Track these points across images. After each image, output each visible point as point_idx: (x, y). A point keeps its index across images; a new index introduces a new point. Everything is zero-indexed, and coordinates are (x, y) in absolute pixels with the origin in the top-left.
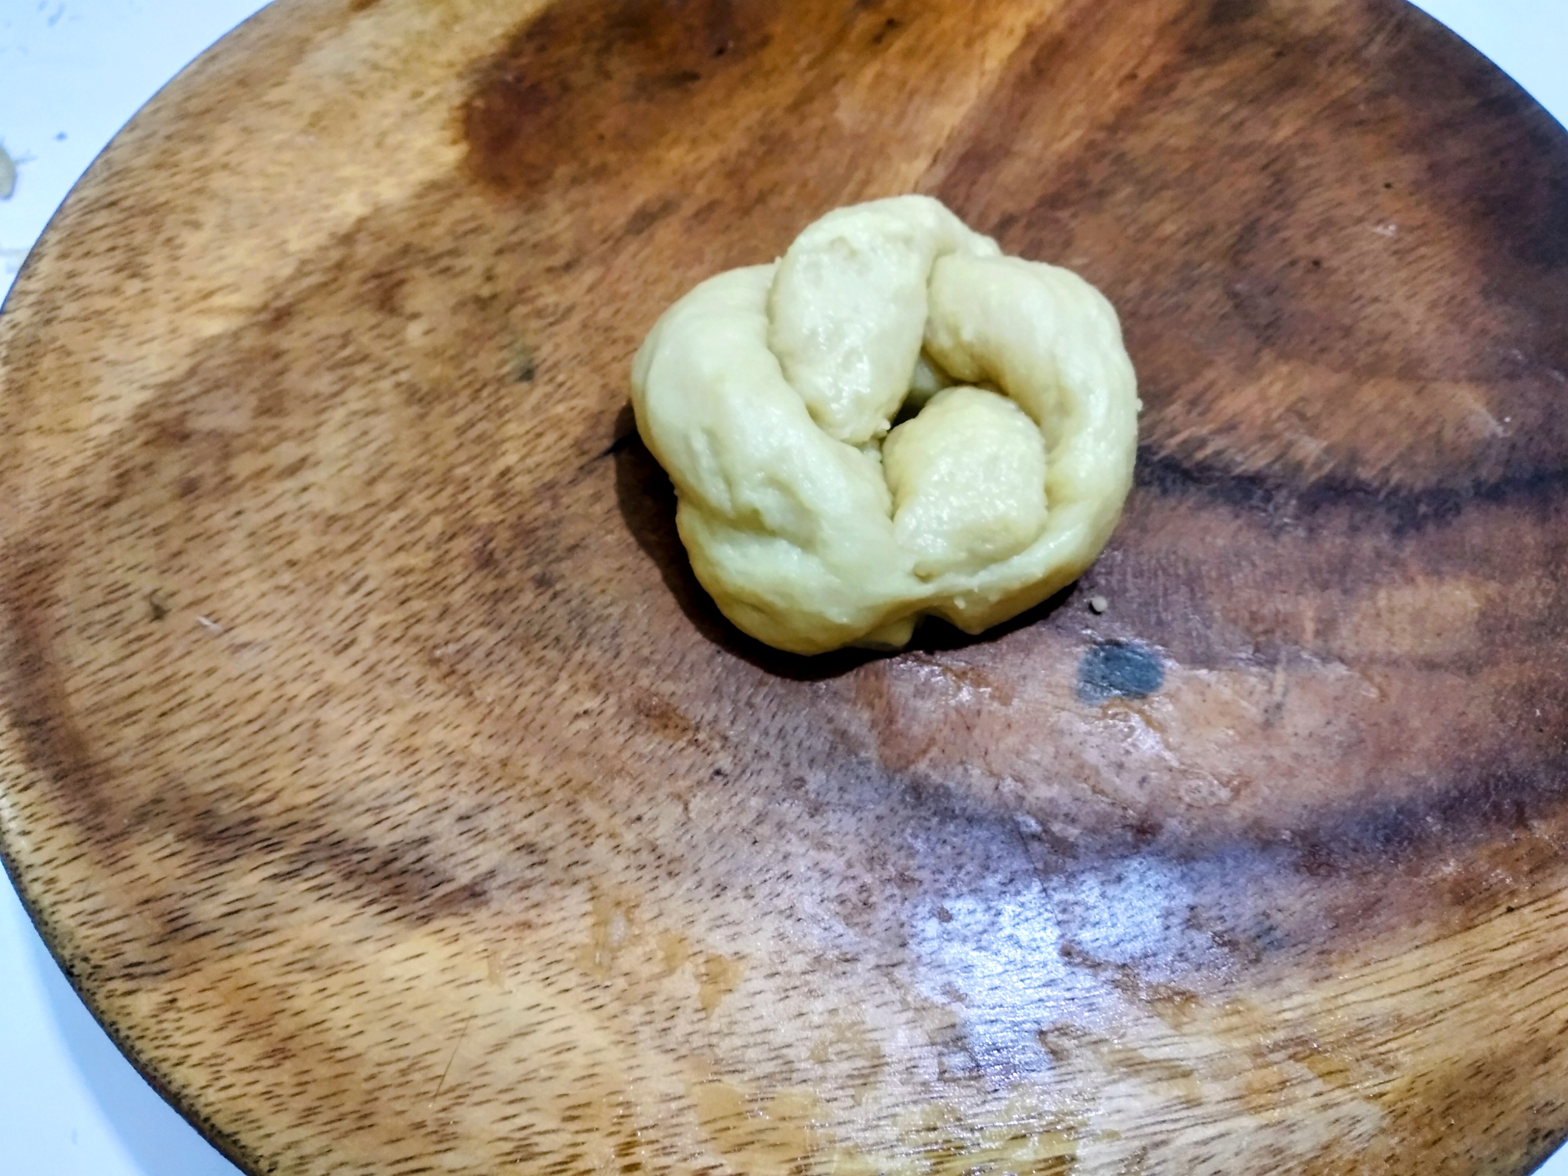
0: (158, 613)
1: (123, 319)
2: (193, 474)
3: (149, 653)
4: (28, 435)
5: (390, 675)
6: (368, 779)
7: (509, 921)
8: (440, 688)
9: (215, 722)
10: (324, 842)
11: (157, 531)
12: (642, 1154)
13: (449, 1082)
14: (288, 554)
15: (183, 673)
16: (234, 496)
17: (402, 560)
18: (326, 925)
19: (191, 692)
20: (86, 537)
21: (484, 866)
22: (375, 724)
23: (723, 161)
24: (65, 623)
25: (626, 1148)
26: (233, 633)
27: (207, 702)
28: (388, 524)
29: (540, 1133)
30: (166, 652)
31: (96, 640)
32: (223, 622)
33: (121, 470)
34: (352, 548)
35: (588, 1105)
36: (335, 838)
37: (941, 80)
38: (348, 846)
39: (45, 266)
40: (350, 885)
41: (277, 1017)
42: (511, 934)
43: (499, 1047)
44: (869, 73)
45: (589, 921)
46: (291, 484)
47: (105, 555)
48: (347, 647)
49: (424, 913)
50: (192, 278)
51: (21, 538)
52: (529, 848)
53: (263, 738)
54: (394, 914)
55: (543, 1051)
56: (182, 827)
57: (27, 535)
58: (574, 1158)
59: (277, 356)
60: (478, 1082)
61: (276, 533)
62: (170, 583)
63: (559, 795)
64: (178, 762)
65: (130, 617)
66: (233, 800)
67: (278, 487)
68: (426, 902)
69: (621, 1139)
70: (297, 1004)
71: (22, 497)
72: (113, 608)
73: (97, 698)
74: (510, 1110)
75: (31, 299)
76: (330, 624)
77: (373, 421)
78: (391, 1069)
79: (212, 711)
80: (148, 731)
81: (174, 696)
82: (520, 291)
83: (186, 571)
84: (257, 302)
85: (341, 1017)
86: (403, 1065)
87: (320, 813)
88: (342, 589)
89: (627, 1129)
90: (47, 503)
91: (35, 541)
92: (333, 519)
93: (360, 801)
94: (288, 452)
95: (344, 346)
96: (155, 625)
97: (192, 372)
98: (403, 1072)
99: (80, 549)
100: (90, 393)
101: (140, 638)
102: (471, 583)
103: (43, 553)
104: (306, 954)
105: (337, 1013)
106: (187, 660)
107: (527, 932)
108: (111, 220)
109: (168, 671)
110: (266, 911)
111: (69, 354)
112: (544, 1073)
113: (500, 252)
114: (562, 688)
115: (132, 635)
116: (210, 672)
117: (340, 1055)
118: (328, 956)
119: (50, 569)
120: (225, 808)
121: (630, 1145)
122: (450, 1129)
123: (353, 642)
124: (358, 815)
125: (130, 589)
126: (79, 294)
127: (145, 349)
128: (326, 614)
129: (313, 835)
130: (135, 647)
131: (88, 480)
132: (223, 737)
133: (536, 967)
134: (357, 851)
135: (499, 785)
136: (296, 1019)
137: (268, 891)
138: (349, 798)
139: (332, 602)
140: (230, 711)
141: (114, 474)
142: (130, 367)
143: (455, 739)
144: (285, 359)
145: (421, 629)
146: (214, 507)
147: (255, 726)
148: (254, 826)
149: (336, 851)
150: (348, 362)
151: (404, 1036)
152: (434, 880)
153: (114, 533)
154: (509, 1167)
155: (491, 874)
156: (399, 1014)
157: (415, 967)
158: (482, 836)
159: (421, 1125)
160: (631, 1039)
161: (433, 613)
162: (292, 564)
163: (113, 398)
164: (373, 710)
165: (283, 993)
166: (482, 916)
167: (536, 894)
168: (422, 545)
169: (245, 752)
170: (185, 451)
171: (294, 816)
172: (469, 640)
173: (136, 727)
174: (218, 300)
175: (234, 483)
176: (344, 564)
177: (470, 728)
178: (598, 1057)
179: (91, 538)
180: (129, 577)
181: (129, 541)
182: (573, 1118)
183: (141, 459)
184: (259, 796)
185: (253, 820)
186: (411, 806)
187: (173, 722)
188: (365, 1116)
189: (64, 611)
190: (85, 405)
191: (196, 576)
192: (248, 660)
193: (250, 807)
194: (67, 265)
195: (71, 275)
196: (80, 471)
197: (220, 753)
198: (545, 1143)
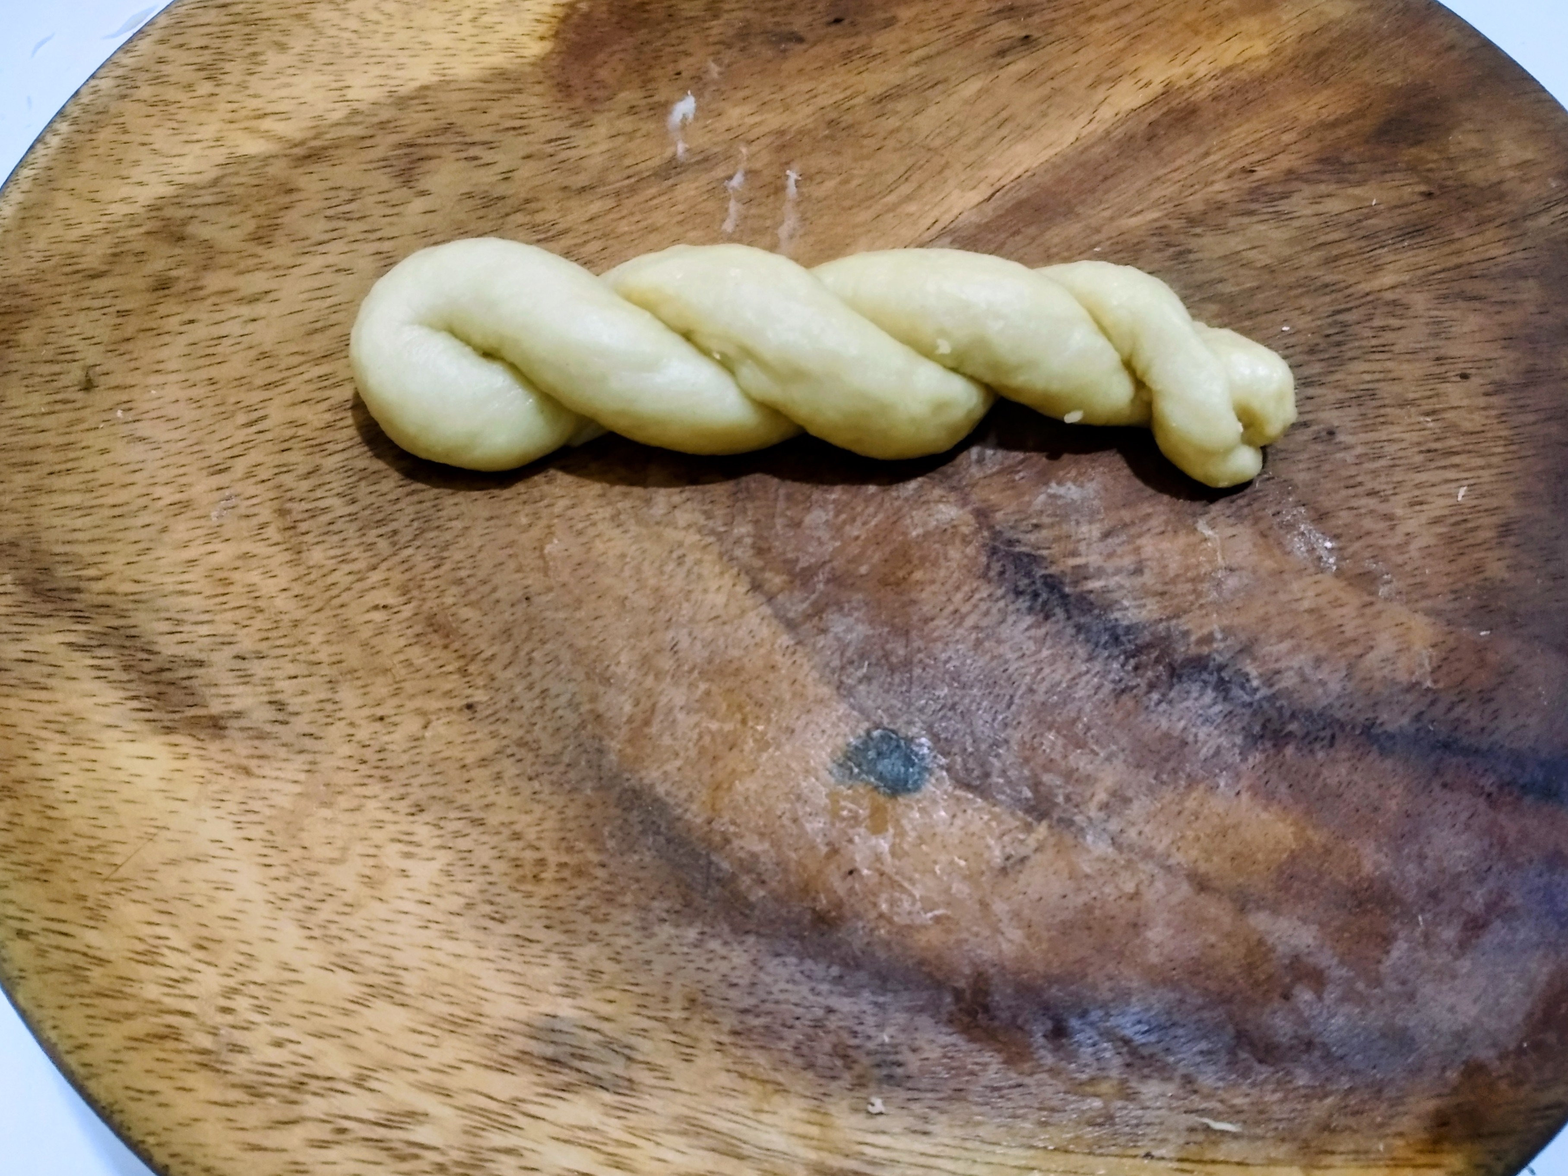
0: (88, 386)
1: (183, 115)
2: (174, 273)
3: (65, 417)
4: (60, 193)
5: (242, 511)
6: (182, 593)
7: (232, 760)
8: (277, 537)
9: (88, 495)
10: (122, 631)
11: (121, 313)
12: (241, 1003)
13: (122, 873)
14: (213, 372)
15: (84, 444)
16: (195, 305)
17: (303, 413)
18: (90, 701)
19: (82, 463)
20: (64, 298)
21: (237, 705)
22: (210, 548)
23: (781, 133)
24: (14, 367)
25: (231, 992)
26: (137, 425)
27: (90, 476)
28: (306, 377)
29: (169, 948)
30: (80, 421)
31: (30, 389)
32: (132, 413)
33: (118, 250)
34: (268, 386)
35: (220, 941)
36: (133, 632)
37: (1044, 115)
38: (138, 643)
39: (144, 46)
40: (125, 677)
41: (20, 761)
42: (229, 773)
43: (173, 862)
44: (973, 87)
45: (297, 789)
46: (246, 311)
47: (71, 320)
48: (220, 471)
49: (169, 724)
50: (255, 96)
51: (14, 281)
52: (280, 706)
53: (119, 523)
54: (147, 715)
55: (206, 881)
56: (23, 573)
57: (20, 280)
58: (186, 980)
59: (291, 191)
60: (144, 884)
61: (211, 351)
62: (112, 363)
63: (325, 670)
64: (44, 518)
65: (64, 380)
66: (70, 567)
67: (234, 310)
68: (177, 716)
69: (231, 982)
70: (38, 757)
71: (32, 246)
72: (56, 368)
73: (9, 440)
74: (156, 918)
75: (120, 72)
76: (218, 447)
77: (341, 278)
78: (83, 842)
79: (90, 485)
80: (35, 483)
81: (66, 462)
82: (527, 201)
83: (127, 357)
84: (298, 136)
85: (65, 783)
86: (94, 843)
87: (131, 606)
88: (242, 418)
89: (240, 977)
90: (47, 259)
91: (24, 288)
92: (264, 355)
93: (167, 610)
94: (258, 282)
95: (351, 201)
96: (80, 395)
97: (215, 182)
98: (91, 849)
99: (55, 307)
100: (124, 173)
101: (65, 402)
102: (346, 455)
103: (25, 300)
104: (65, 719)
105: (66, 778)
106: (92, 434)
107: (243, 777)
108: (216, 20)
109: (72, 438)
110: (51, 670)
111: (126, 132)
112: (198, 900)
113: (528, 157)
114: (375, 577)
115: (59, 397)
116: (104, 451)
117: (50, 813)
118: (81, 727)
119: (25, 316)
120: (62, 571)
121: (235, 991)
122: (104, 912)
123: (227, 469)
124: (159, 620)
125: (77, 356)
126: (159, 80)
127: (187, 148)
128: (217, 436)
129: (116, 623)
130: (58, 407)
131: (90, 248)
132: (86, 511)
133: (235, 808)
134: (143, 650)
135: (282, 642)
136: (34, 768)
137: (61, 655)
138: (161, 603)
139: (227, 428)
140: (103, 491)
141: (110, 251)
142: (168, 160)
143: (268, 587)
144: (295, 196)
145: (288, 480)
146: (176, 309)
147: (117, 511)
148: (76, 596)
149: (127, 643)
150: (347, 217)
151: (105, 819)
152: (190, 700)
153: (87, 303)
154: (134, 964)
155: (238, 715)
156: (112, 800)
157: (141, 766)
158: (245, 678)
159: (83, 898)
160: (280, 903)
161: (302, 469)
162: (212, 382)
163: (140, 184)
164: (214, 535)
165: (32, 743)
166: (214, 748)
167: (266, 747)
168: (325, 405)
169: (98, 531)
170: (177, 251)
171: (109, 599)
172: (322, 504)
173: (28, 475)
174: (267, 124)
175: (201, 293)
176: (255, 397)
177: (283, 582)
178: (246, 906)
179: (67, 301)
180: (81, 346)
181: (96, 314)
182: (202, 947)
183: (138, 246)
184: (92, 572)
185: (78, 590)
186: (204, 630)
187: (57, 482)
188: (45, 871)
189: (18, 356)
190: (117, 182)
191: (133, 365)
192: (137, 452)
193: (80, 578)
194: (162, 51)
195: (161, 61)
196: (86, 239)
197: (79, 523)
198: (171, 958)
